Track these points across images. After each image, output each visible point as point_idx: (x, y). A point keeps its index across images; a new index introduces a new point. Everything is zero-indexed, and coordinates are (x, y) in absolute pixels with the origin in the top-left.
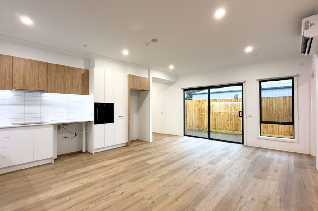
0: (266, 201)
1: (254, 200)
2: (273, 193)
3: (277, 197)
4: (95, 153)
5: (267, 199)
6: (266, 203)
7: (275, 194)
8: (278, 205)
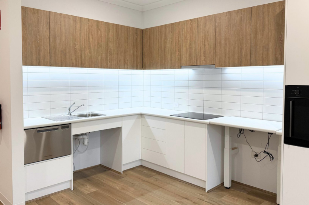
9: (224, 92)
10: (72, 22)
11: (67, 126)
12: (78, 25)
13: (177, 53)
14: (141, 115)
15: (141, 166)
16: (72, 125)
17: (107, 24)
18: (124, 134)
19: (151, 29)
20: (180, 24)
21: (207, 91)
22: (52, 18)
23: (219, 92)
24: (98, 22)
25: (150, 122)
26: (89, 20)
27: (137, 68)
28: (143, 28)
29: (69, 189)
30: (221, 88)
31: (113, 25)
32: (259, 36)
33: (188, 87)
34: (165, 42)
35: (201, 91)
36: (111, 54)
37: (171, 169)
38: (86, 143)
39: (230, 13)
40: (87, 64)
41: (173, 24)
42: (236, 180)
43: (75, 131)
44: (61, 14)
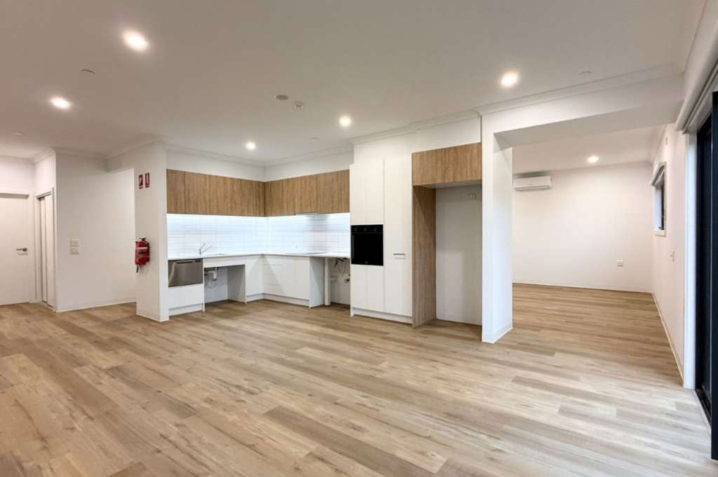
0: (47, 443)
1: (66, 429)
2: (50, 465)
3: (31, 464)
4: (355, 315)
5: (46, 445)
6: (43, 439)
7: (41, 465)
8: (18, 453)
9: (328, 234)
10: (202, 179)
11: (199, 261)
12: (208, 182)
13: (292, 203)
14: (263, 255)
15: (264, 299)
16: (204, 260)
17: (232, 179)
18: (247, 271)
19: (271, 182)
20: (293, 180)
21: (316, 234)
22: (187, 176)
23: (324, 234)
24: (225, 178)
25: (270, 260)
26: (217, 177)
27: (260, 216)
28: (264, 181)
29: (202, 311)
30: (326, 231)
31: (238, 179)
32: (343, 192)
33: (303, 231)
34: (283, 194)
35: (313, 234)
36: (236, 204)
37: (286, 295)
38: (215, 277)
39: (325, 174)
40: (215, 211)
41: (288, 179)
42: (336, 302)
43: (206, 265)
44: (194, 173)
